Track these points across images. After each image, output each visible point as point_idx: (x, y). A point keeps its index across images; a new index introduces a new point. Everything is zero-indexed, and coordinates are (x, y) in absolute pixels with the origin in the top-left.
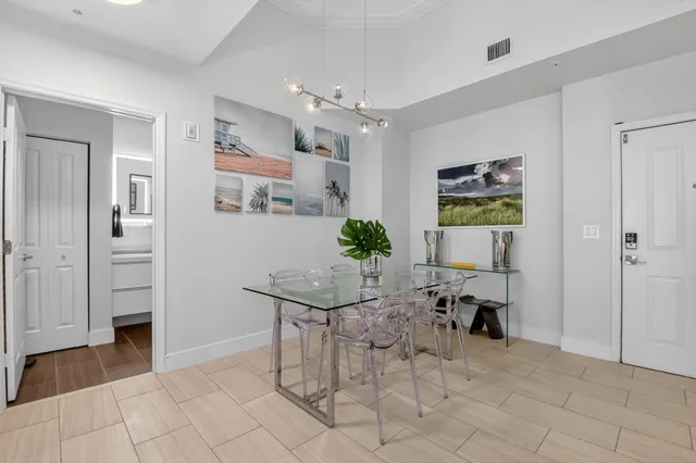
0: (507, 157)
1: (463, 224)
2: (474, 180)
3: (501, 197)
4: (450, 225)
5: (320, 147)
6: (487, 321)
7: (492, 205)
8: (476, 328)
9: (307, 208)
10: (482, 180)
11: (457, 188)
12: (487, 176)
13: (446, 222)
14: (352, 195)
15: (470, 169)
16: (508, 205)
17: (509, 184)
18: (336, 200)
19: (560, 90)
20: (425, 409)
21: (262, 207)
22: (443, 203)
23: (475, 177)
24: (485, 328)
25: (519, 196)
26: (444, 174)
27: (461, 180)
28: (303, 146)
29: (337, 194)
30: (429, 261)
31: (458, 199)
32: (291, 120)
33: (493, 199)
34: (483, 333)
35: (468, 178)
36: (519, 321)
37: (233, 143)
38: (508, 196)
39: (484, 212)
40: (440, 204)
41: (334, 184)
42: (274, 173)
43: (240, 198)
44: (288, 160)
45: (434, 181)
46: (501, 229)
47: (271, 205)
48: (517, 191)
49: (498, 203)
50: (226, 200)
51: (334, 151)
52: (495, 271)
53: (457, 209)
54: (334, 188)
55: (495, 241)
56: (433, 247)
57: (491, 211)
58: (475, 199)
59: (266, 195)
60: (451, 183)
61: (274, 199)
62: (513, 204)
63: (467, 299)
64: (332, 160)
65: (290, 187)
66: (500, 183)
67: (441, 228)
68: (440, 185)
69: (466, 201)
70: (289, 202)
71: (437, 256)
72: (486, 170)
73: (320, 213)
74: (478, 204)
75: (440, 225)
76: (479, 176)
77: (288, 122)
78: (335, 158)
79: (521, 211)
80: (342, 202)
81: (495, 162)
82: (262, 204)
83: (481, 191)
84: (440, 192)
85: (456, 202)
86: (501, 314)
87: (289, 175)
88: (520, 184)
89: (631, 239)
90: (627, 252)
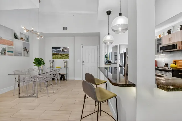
1: (58, 59)
3: (65, 54)
4: (55, 59)
5: (21, 38)
6: (63, 77)
7: (64, 55)
8: (61, 79)
9: (18, 54)
10: (62, 50)
11: (57, 51)
12: (63, 50)
13: (54, 58)
14: (30, 51)
15: (59, 48)
16: (66, 56)
18: (26, 52)
19: (74, 37)
20: (54, 92)
21: (4, 54)
22: (54, 54)
24: (62, 79)
26: (53, 48)
27: (57, 50)
28: (16, 37)
29: (26, 51)
30: (51, 67)
31: (57, 54)
32: (13, 30)
33: (64, 54)
34: (62, 80)
35: (59, 50)
36: (68, 77)
39: (62, 57)
40: (53, 54)
41: (25, 48)
42: (8, 44)
44: (12, 41)
45: (52, 50)
46: (65, 60)
47: (7, 53)
49: (65, 55)
51: (25, 40)
52: (64, 68)
53: (57, 56)
54: (25, 49)
55: (64, 62)
56: (52, 64)
58: (60, 54)
59: (6, 50)
60: (55, 50)
61: (8, 51)
62: (67, 55)
63: (59, 74)
64: (25, 42)
65: (13, 48)
66: (65, 51)
67: (53, 60)
69: (58, 54)
70: (12, 52)
71: (52, 66)
72: (62, 49)
73: (21, 56)
74: (61, 55)
75: (53, 59)
76: (61, 50)
77: (12, 30)
78: (26, 41)
79: (68, 57)
80: (27, 53)
81: (64, 47)
82: (4, 53)
83: (61, 52)
84: (53, 52)
85: (56, 54)
86: (65, 76)
87: (12, 45)
88: (68, 52)
89: (83, 62)
90: (83, 64)
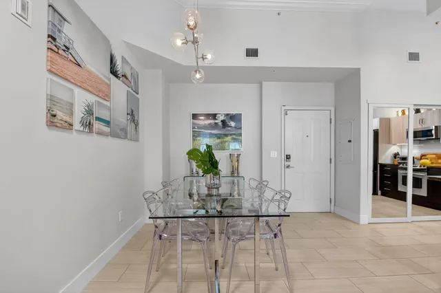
0: (234, 113)
2: (216, 123)
3: (231, 135)
5: (124, 76)
7: (226, 139)
9: (118, 131)
10: (220, 124)
11: (205, 127)
12: (223, 122)
14: (141, 123)
15: (213, 116)
16: (234, 139)
17: (235, 127)
18: (133, 126)
19: (261, 83)
21: (90, 127)
22: (196, 135)
23: (216, 121)
25: (240, 135)
26: (196, 117)
27: (208, 122)
28: (116, 72)
30: (192, 174)
31: (206, 133)
32: (109, 41)
33: (226, 135)
35: (212, 121)
37: (67, 45)
38: (235, 134)
39: (222, 143)
40: (193, 136)
41: (132, 112)
42: (98, 92)
43: (71, 114)
44: (107, 81)
45: (190, 121)
47: (97, 126)
48: (238, 132)
49: (229, 138)
50: (60, 114)
53: (205, 140)
54: (132, 116)
57: (226, 141)
58: (216, 134)
59: (92, 114)
60: (201, 123)
62: (237, 139)
64: (131, 91)
65: (109, 109)
66: (230, 127)
68: (193, 124)
72: (222, 118)
73: (126, 138)
74: (219, 138)
79: (241, 143)
80: (136, 128)
81: (228, 115)
82: (90, 124)
83: (220, 130)
84: (193, 128)
85: (204, 135)
87: (108, 97)
88: (241, 128)
89: (288, 157)
90: (287, 163)
